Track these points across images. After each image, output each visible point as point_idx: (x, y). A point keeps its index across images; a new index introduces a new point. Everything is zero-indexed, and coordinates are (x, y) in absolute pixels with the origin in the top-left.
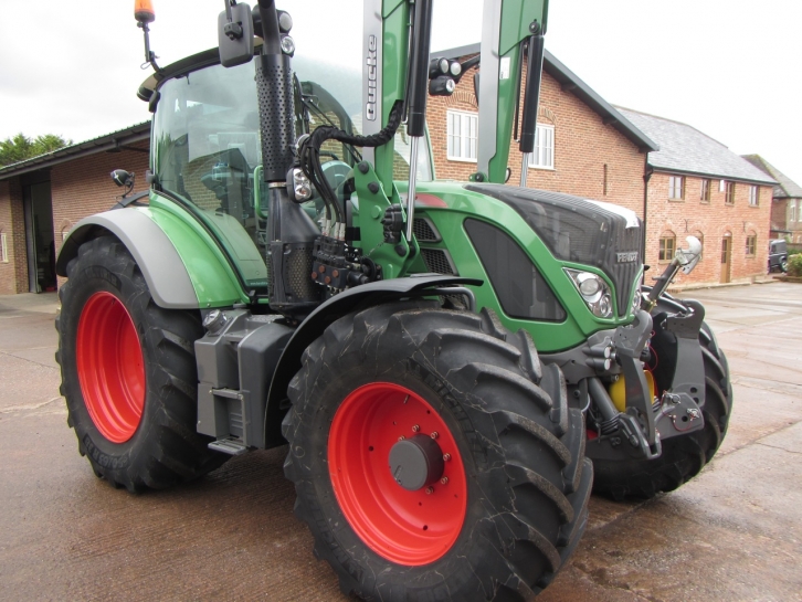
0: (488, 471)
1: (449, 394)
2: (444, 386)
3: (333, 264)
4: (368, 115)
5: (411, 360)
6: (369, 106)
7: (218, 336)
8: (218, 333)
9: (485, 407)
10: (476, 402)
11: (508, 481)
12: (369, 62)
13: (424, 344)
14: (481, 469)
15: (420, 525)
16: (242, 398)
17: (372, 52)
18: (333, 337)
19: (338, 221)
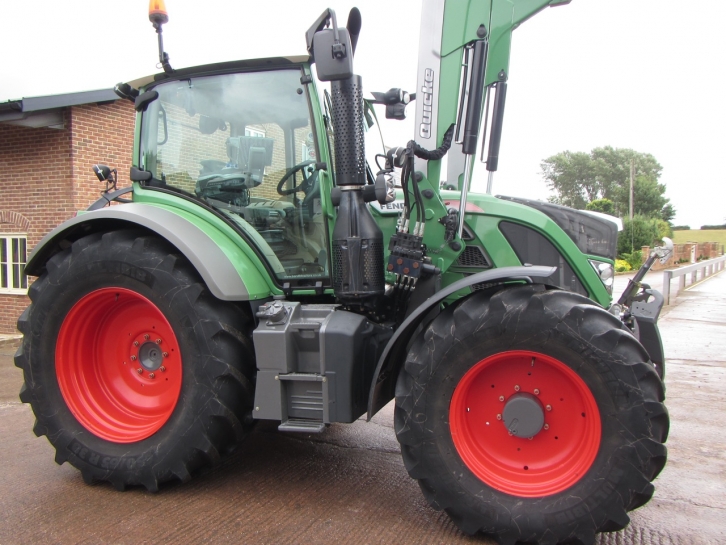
0: (630, 409)
1: (593, 354)
2: (588, 348)
3: (412, 257)
4: (422, 134)
5: (555, 330)
6: (423, 126)
7: (283, 324)
8: (284, 321)
9: (626, 361)
10: (618, 358)
11: (647, 414)
12: (425, 90)
13: (567, 316)
14: (622, 409)
15: (521, 466)
16: (324, 379)
17: (429, 82)
18: (466, 317)
19: (418, 220)
